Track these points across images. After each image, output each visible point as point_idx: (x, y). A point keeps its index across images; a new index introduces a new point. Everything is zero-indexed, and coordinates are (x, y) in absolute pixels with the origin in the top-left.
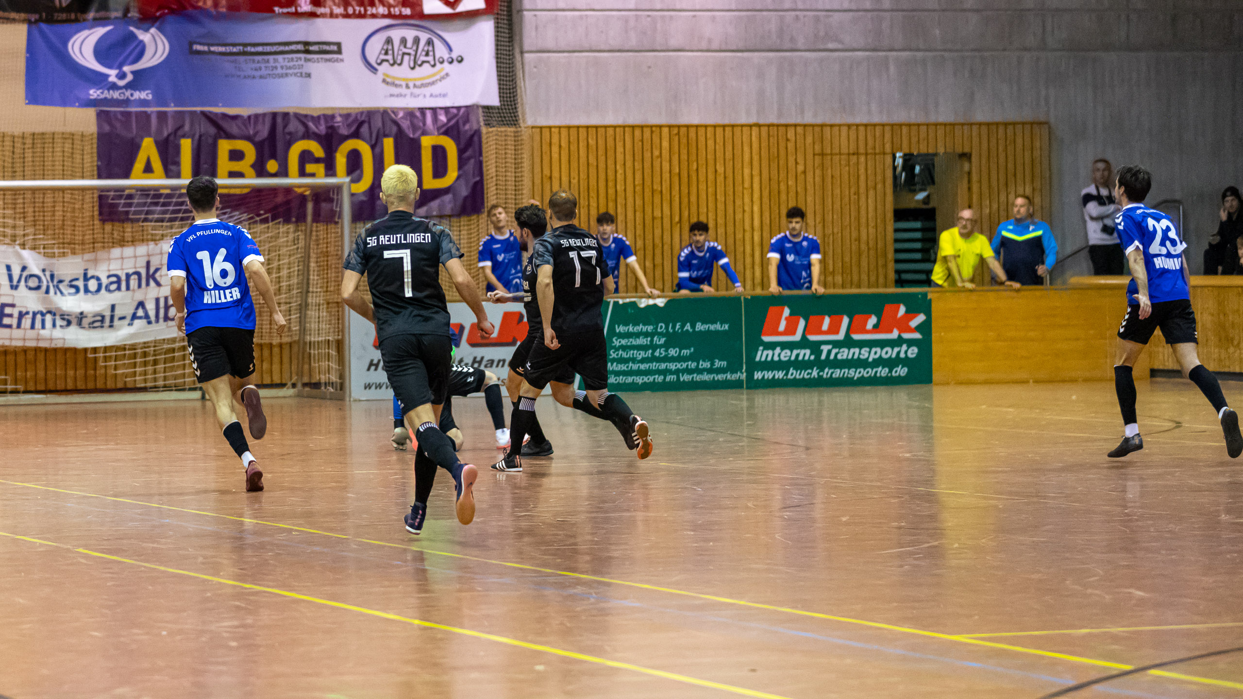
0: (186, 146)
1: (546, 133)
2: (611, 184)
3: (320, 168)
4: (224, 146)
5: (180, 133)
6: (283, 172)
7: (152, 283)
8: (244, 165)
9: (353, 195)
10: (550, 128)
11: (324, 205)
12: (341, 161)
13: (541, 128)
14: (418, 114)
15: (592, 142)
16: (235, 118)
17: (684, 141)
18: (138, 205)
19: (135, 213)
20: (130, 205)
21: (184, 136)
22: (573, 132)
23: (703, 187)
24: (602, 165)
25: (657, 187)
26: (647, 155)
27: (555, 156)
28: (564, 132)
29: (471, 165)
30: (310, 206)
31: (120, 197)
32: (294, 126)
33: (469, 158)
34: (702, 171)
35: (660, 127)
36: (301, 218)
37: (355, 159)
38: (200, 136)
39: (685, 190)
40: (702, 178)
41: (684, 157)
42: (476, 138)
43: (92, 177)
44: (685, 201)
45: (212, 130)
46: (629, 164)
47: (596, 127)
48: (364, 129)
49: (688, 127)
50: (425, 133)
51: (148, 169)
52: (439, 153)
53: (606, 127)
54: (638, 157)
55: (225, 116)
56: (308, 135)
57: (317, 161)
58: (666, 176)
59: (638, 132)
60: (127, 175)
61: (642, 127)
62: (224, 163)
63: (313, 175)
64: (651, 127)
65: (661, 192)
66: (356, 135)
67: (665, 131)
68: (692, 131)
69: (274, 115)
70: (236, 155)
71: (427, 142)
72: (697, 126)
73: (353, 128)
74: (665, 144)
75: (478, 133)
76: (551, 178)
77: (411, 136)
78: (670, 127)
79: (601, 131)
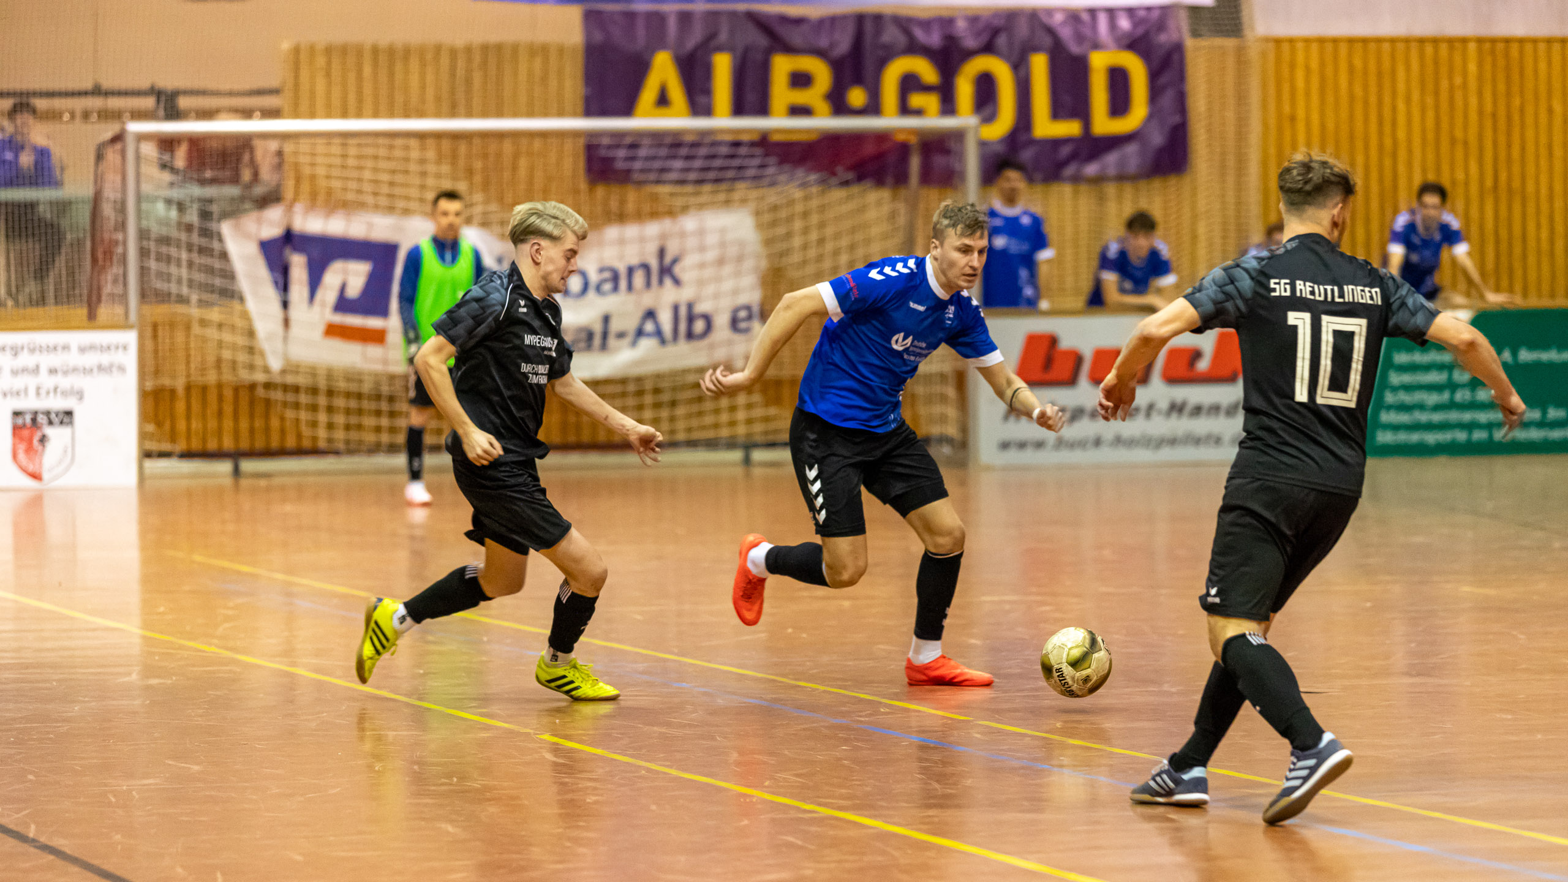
0: (723, 66)
1: (1286, 47)
2: (1387, 129)
3: (929, 102)
4: (782, 66)
5: (713, 43)
6: (873, 108)
7: (668, 282)
8: (815, 96)
9: (983, 144)
10: (1291, 41)
11: (939, 160)
12: (965, 90)
13: (1278, 41)
14: (1085, 17)
15: (1358, 62)
16: (799, 21)
17: (1501, 62)
18: (648, 159)
19: (642, 171)
20: (633, 159)
21: (720, 49)
22: (1329, 47)
23: (1530, 134)
24: (1373, 99)
25: (1459, 134)
26: (1444, 84)
27: (1300, 83)
28: (1314, 47)
29: (1167, 99)
30: (915, 163)
31: (618, 146)
32: (891, 35)
33: (1164, 88)
34: (1530, 110)
35: (1464, 41)
36: (901, 179)
37: (986, 88)
38: (746, 51)
39: (1502, 139)
40: (1529, 120)
41: (1501, 87)
42: (1175, 57)
43: (574, 115)
44: (1502, 155)
45: (762, 41)
46: (1416, 96)
47: (1365, 41)
48: (1001, 41)
49: (1507, 41)
50: (1097, 46)
51: (663, 100)
52: (1118, 79)
53: (1379, 40)
54: (1430, 86)
55: (784, 19)
56: (913, 48)
57: (927, 89)
58: (1473, 116)
59: (1429, 49)
60: (627, 110)
61: (1435, 41)
62: (781, 93)
63: (919, 112)
64: (1451, 41)
65: (1466, 143)
66: (988, 48)
67: (1472, 47)
68: (1514, 49)
69: (860, 19)
70: (800, 80)
71: (1100, 62)
72: (1521, 41)
73: (984, 39)
74: (1472, 67)
75: (1178, 49)
76: (1293, 119)
77: (1075, 49)
78: (1480, 41)
79: (1372, 46)
